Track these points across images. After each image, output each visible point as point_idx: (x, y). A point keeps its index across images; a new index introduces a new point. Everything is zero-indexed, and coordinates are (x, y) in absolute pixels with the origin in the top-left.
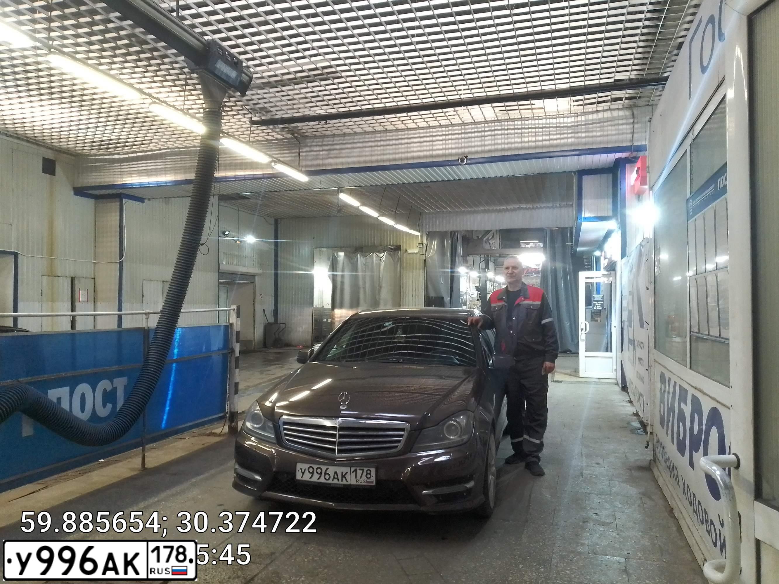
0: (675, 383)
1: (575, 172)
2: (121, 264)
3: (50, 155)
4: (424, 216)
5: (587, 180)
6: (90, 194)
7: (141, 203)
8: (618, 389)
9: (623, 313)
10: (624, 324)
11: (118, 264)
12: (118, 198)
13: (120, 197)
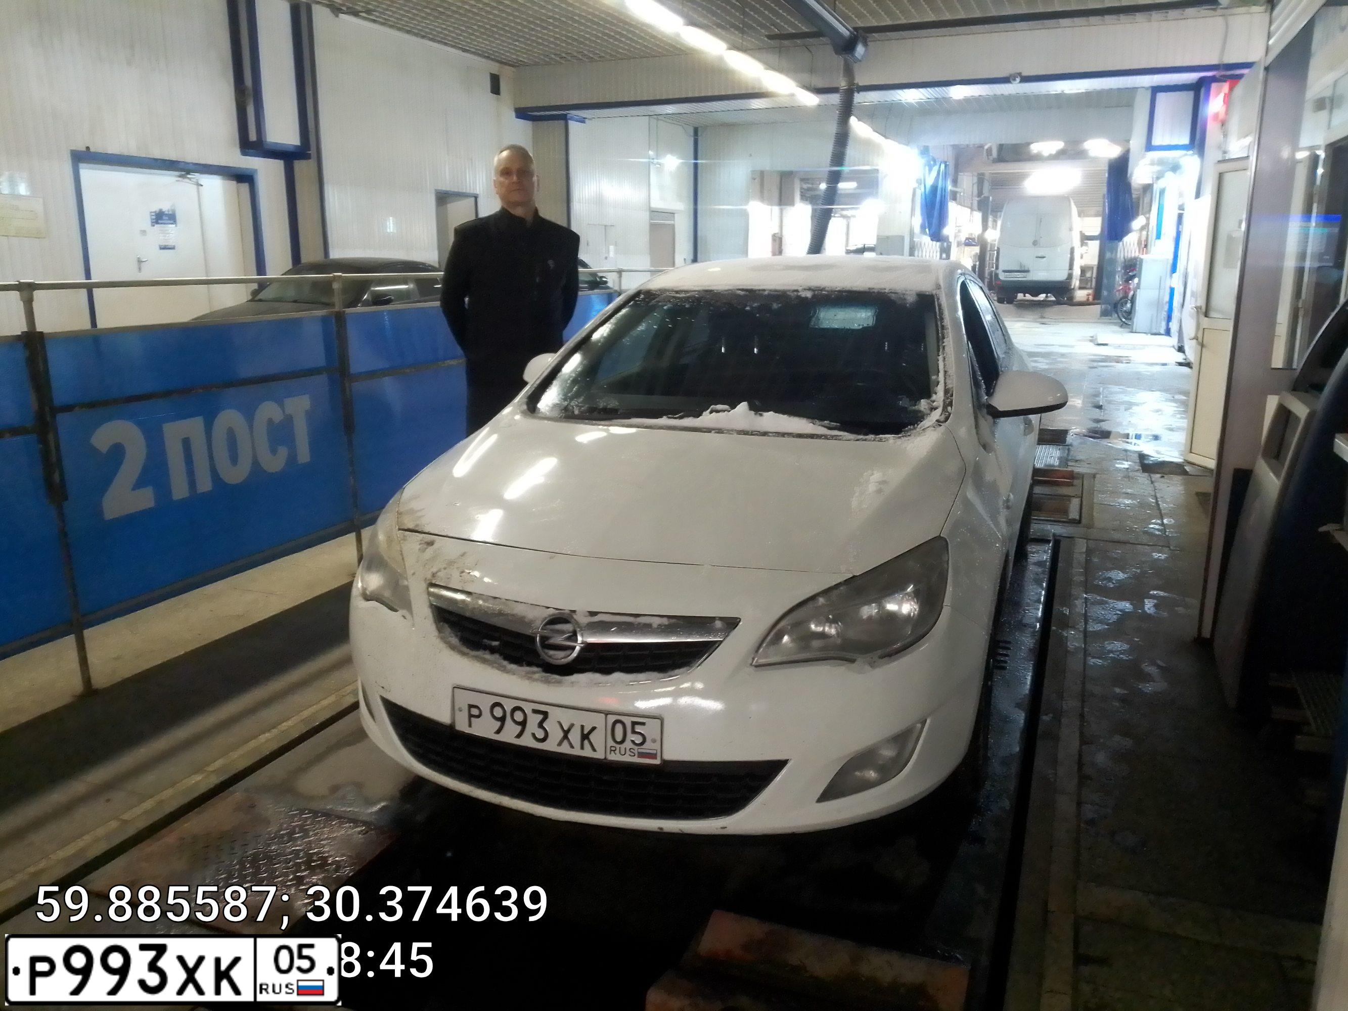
3: (496, 69)
6: (532, 115)
7: (583, 126)
12: (562, 119)
13: (564, 118)
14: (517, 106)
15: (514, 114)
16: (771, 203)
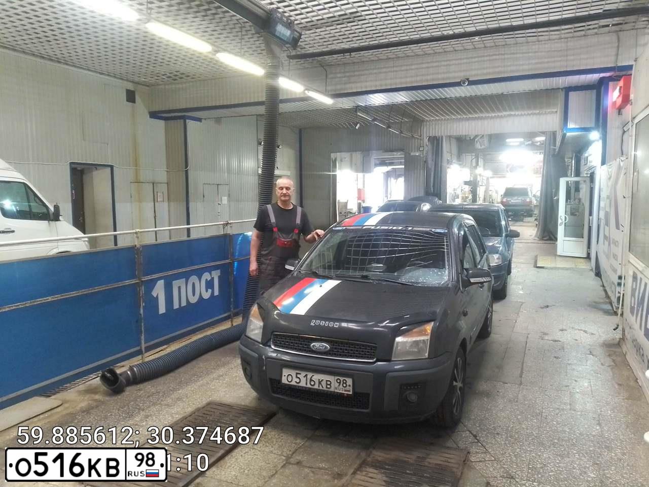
0: (646, 283)
1: (562, 89)
2: (187, 172)
3: (131, 87)
4: (425, 123)
5: (572, 95)
6: (161, 116)
7: (199, 123)
8: (592, 274)
9: (601, 212)
10: (600, 221)
11: (184, 173)
12: (182, 119)
13: (184, 118)
14: (150, 111)
15: (149, 116)
16: (357, 171)
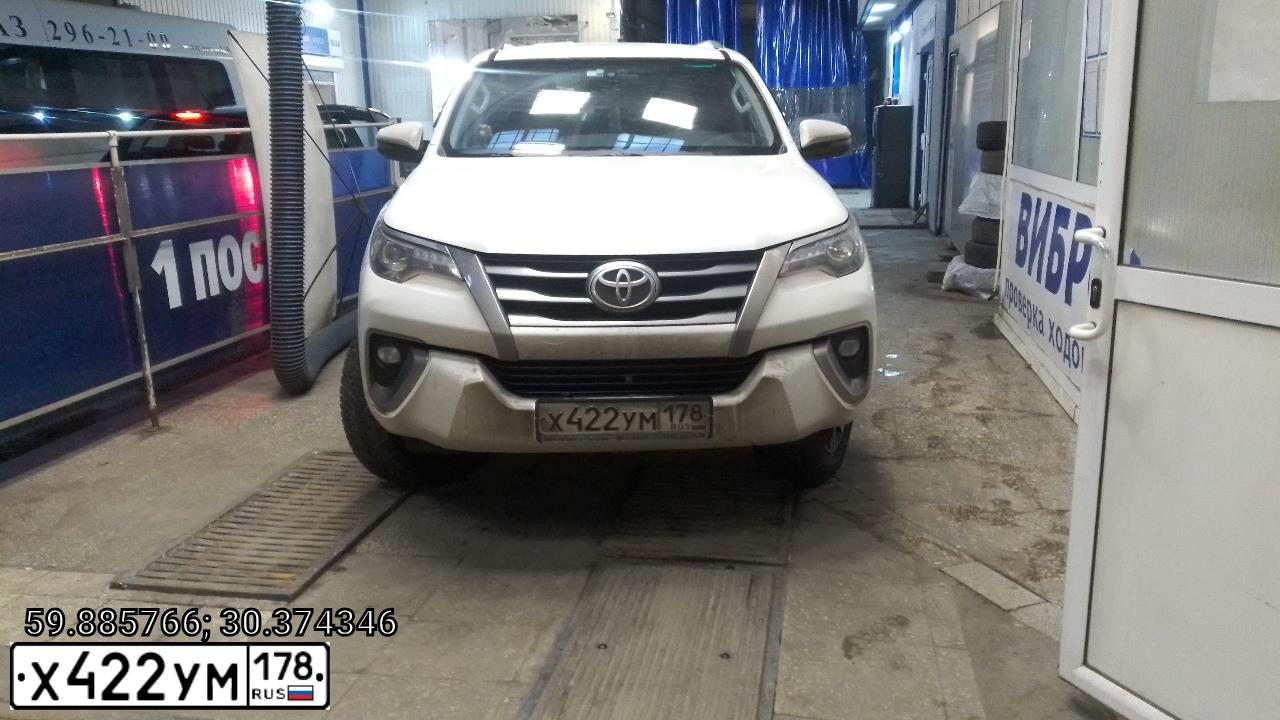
0: (1049, 205)
